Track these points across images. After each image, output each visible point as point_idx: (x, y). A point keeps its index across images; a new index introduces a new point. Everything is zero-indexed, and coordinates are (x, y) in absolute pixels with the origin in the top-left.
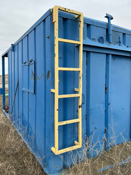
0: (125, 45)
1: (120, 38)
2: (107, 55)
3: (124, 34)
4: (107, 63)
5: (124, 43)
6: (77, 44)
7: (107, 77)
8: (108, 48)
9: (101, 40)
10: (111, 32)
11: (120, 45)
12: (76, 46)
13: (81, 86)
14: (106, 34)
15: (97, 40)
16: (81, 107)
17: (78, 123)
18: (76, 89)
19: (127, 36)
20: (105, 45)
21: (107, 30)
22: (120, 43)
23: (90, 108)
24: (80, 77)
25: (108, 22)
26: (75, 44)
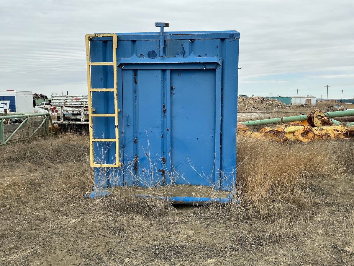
1: (184, 47)
3: (193, 40)
9: (152, 55)
11: (184, 56)
15: (147, 55)
16: (117, 127)
19: (198, 42)
22: (185, 54)
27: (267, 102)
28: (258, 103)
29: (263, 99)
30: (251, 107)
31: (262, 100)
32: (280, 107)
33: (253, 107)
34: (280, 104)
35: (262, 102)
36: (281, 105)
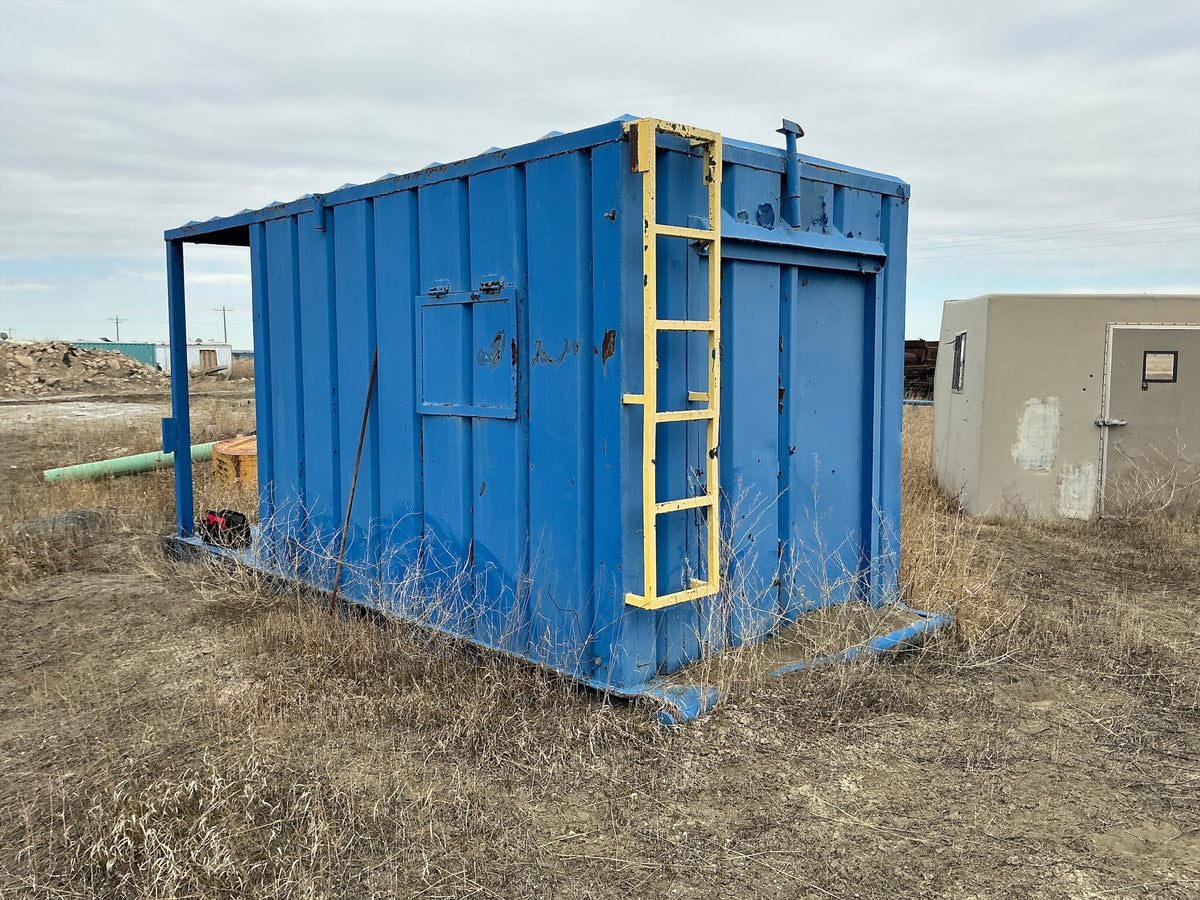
0: (841, 229)
1: (824, 204)
2: (785, 268)
3: (838, 188)
4: (785, 298)
5: (839, 223)
6: (694, 239)
7: (784, 350)
8: (789, 246)
9: (765, 216)
10: (798, 189)
11: (824, 230)
12: (691, 242)
13: (718, 383)
14: (781, 194)
15: (755, 215)
16: (716, 454)
17: (705, 510)
18: (693, 396)
19: (848, 195)
20: (778, 235)
21: (785, 179)
22: (826, 223)
23: (735, 465)
24: (714, 351)
25: (785, 149)
26: (688, 238)
27: (89, 363)
28: (52, 364)
29: (71, 349)
30: (31, 379)
31: (66, 355)
32: (139, 377)
33: (41, 381)
34: (136, 366)
35: (66, 360)
36: (140, 371)
